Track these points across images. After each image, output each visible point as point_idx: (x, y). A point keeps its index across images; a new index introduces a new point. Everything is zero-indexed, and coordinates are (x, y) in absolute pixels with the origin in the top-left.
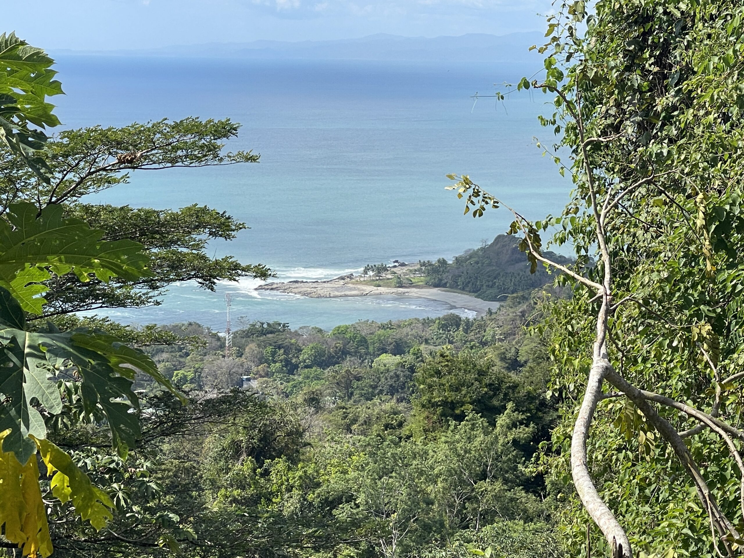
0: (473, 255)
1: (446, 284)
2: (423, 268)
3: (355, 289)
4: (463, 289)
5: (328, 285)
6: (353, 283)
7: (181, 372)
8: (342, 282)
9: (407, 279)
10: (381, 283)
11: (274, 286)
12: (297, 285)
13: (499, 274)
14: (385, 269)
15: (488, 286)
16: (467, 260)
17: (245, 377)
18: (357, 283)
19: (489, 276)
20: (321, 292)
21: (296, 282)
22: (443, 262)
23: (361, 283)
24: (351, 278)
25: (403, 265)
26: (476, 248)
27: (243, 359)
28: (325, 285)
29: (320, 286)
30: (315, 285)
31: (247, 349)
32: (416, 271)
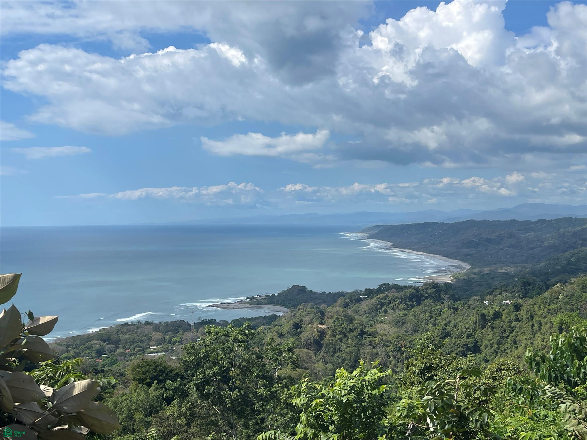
0: (284, 292)
1: (274, 303)
2: (267, 297)
3: (242, 306)
4: (280, 305)
5: (233, 304)
6: (242, 304)
7: (175, 339)
8: (238, 303)
9: (261, 301)
10: (252, 303)
11: (214, 305)
12: (222, 305)
13: (292, 299)
14: (254, 298)
15: (288, 303)
16: (282, 294)
17: (198, 340)
18: (244, 303)
19: (289, 300)
20: (230, 307)
21: (222, 304)
22: (274, 295)
23: (245, 303)
24: (242, 302)
25: (261, 296)
26: (285, 290)
27: (198, 333)
28: (232, 304)
29: (230, 305)
30: (228, 305)
31: (200, 330)
32: (264, 298)
